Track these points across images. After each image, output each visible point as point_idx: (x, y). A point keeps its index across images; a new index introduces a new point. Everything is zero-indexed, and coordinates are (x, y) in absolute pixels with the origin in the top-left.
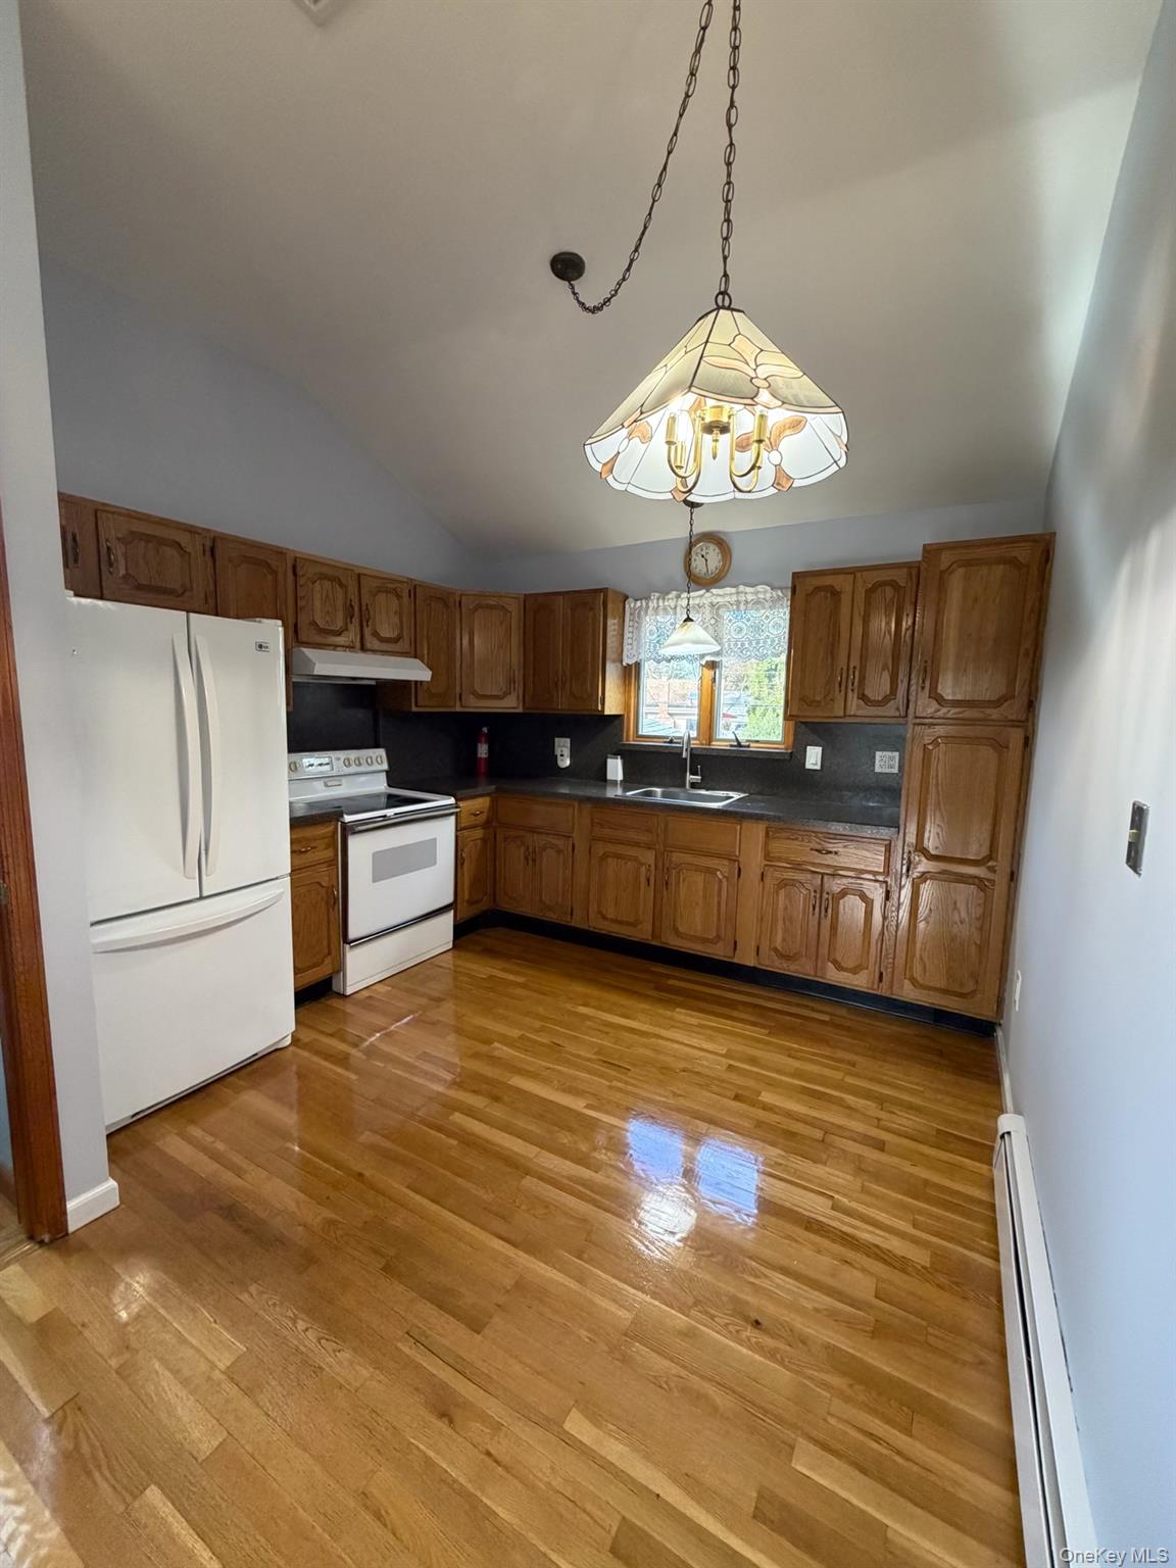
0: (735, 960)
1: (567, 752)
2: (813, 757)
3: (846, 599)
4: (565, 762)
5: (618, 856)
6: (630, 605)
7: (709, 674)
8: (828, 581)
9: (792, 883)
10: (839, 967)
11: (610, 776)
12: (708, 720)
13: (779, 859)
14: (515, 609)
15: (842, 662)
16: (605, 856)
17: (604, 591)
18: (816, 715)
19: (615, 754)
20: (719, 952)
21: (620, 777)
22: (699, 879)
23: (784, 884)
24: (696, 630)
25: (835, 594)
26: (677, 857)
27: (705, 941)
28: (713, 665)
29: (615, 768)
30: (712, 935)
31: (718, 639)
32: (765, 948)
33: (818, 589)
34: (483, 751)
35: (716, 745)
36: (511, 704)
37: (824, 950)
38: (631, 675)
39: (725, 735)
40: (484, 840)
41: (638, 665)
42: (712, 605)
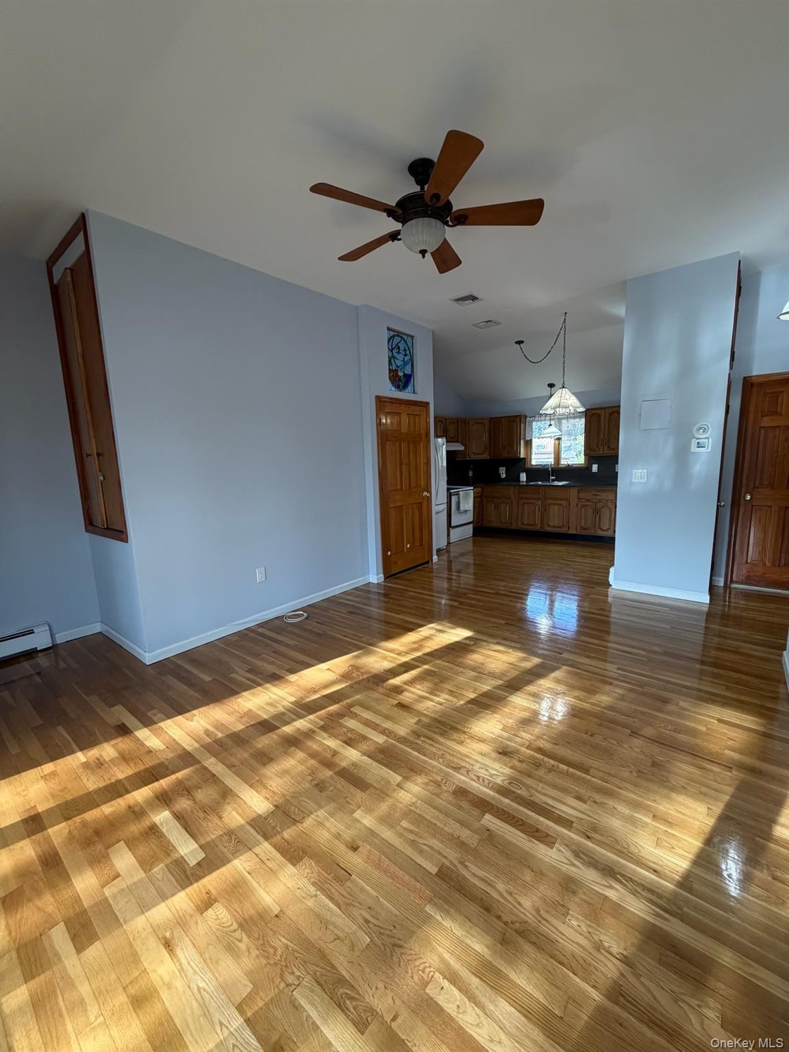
0: (569, 532)
1: (504, 472)
2: (595, 468)
3: (602, 417)
4: (504, 476)
5: (528, 503)
6: (528, 419)
7: (557, 442)
8: (597, 411)
9: (586, 505)
10: (602, 530)
11: (521, 480)
12: (557, 457)
13: (583, 499)
14: (487, 422)
15: (602, 436)
16: (524, 503)
17: (520, 416)
18: (595, 454)
19: (523, 472)
20: (564, 530)
21: (525, 480)
22: (556, 507)
23: (583, 506)
24: (553, 429)
25: (599, 415)
26: (549, 501)
27: (559, 527)
28: (559, 439)
29: (523, 477)
30: (561, 525)
31: (560, 430)
32: (578, 527)
33: (594, 414)
34: (471, 474)
35: (560, 466)
36: (485, 456)
37: (597, 525)
38: (529, 443)
39: (564, 462)
40: (480, 502)
41: (531, 440)
42: (558, 419)
